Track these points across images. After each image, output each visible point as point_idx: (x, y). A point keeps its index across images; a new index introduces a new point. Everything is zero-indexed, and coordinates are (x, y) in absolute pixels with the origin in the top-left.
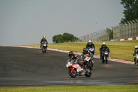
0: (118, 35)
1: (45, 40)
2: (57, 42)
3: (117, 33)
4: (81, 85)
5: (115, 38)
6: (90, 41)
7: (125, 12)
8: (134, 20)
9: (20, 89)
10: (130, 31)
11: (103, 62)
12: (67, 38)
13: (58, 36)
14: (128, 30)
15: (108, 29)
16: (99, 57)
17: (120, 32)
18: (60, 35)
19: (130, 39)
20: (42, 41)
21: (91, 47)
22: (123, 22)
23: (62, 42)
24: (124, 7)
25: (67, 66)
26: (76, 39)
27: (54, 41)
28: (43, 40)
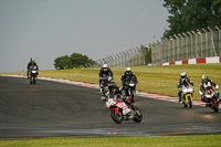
0: (160, 57)
1: (35, 64)
2: (62, 68)
3: (157, 53)
5: (155, 62)
7: (171, 20)
8: (185, 32)
10: (179, 50)
12: (78, 61)
13: (62, 58)
14: (176, 48)
15: (142, 47)
17: (163, 52)
18: (66, 57)
19: (179, 63)
20: (30, 65)
22: (168, 35)
23: (69, 68)
24: (170, 12)
26: (92, 63)
27: (56, 65)
28: (32, 64)
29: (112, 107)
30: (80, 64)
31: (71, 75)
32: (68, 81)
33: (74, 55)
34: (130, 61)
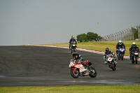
2: (81, 42)
4: (106, 85)
6: (120, 41)
9: (44, 89)
11: (133, 63)
13: (81, 35)
15: (132, 29)
16: (128, 57)
21: (122, 48)
25: (70, 66)
26: (100, 38)
27: (78, 40)
29: (72, 67)
30: (92, 39)
31: (87, 46)
32: (85, 50)
33: (89, 33)
34: (125, 37)
